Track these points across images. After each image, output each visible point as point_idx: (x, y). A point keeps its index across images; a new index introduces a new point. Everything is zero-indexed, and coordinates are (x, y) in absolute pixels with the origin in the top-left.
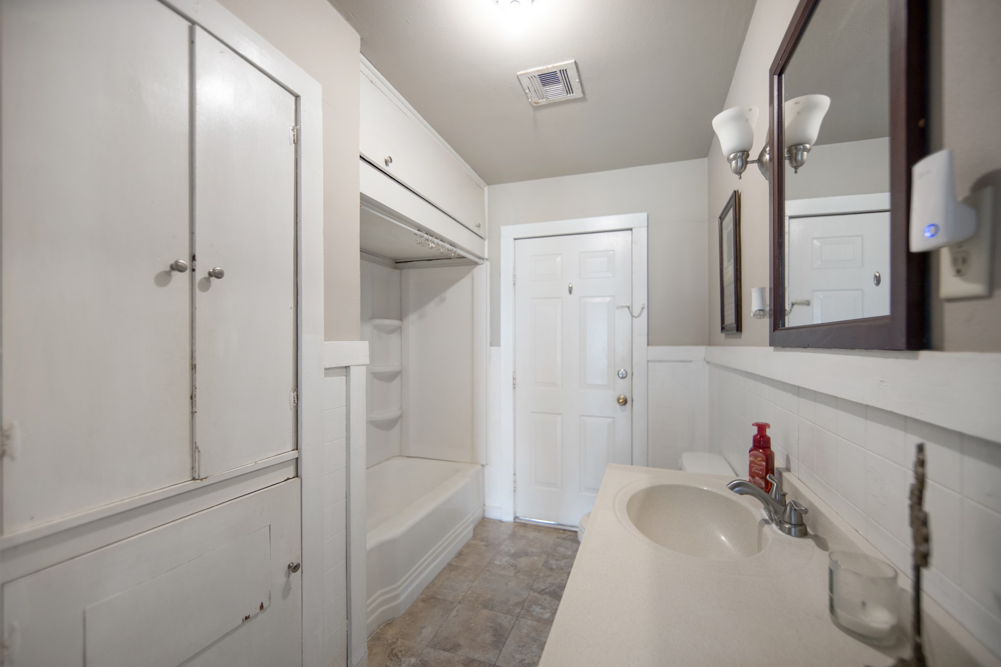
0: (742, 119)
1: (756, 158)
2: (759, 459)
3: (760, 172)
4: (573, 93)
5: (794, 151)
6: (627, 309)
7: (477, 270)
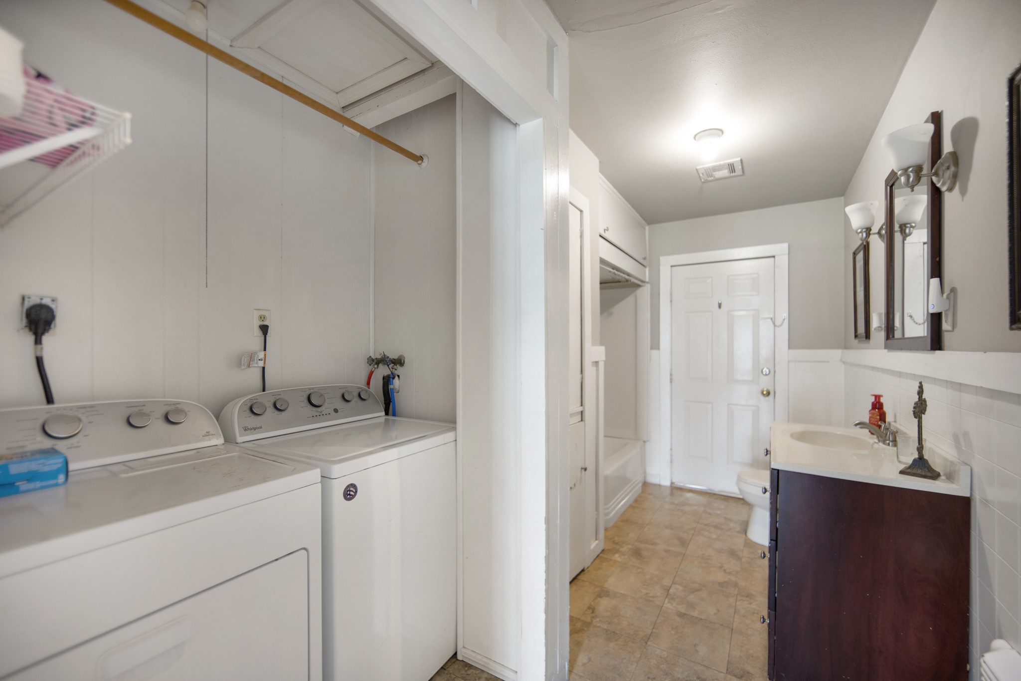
0: (866, 210)
1: (877, 231)
2: (875, 415)
3: (880, 240)
4: (735, 172)
5: (904, 228)
6: (770, 320)
7: (639, 291)
